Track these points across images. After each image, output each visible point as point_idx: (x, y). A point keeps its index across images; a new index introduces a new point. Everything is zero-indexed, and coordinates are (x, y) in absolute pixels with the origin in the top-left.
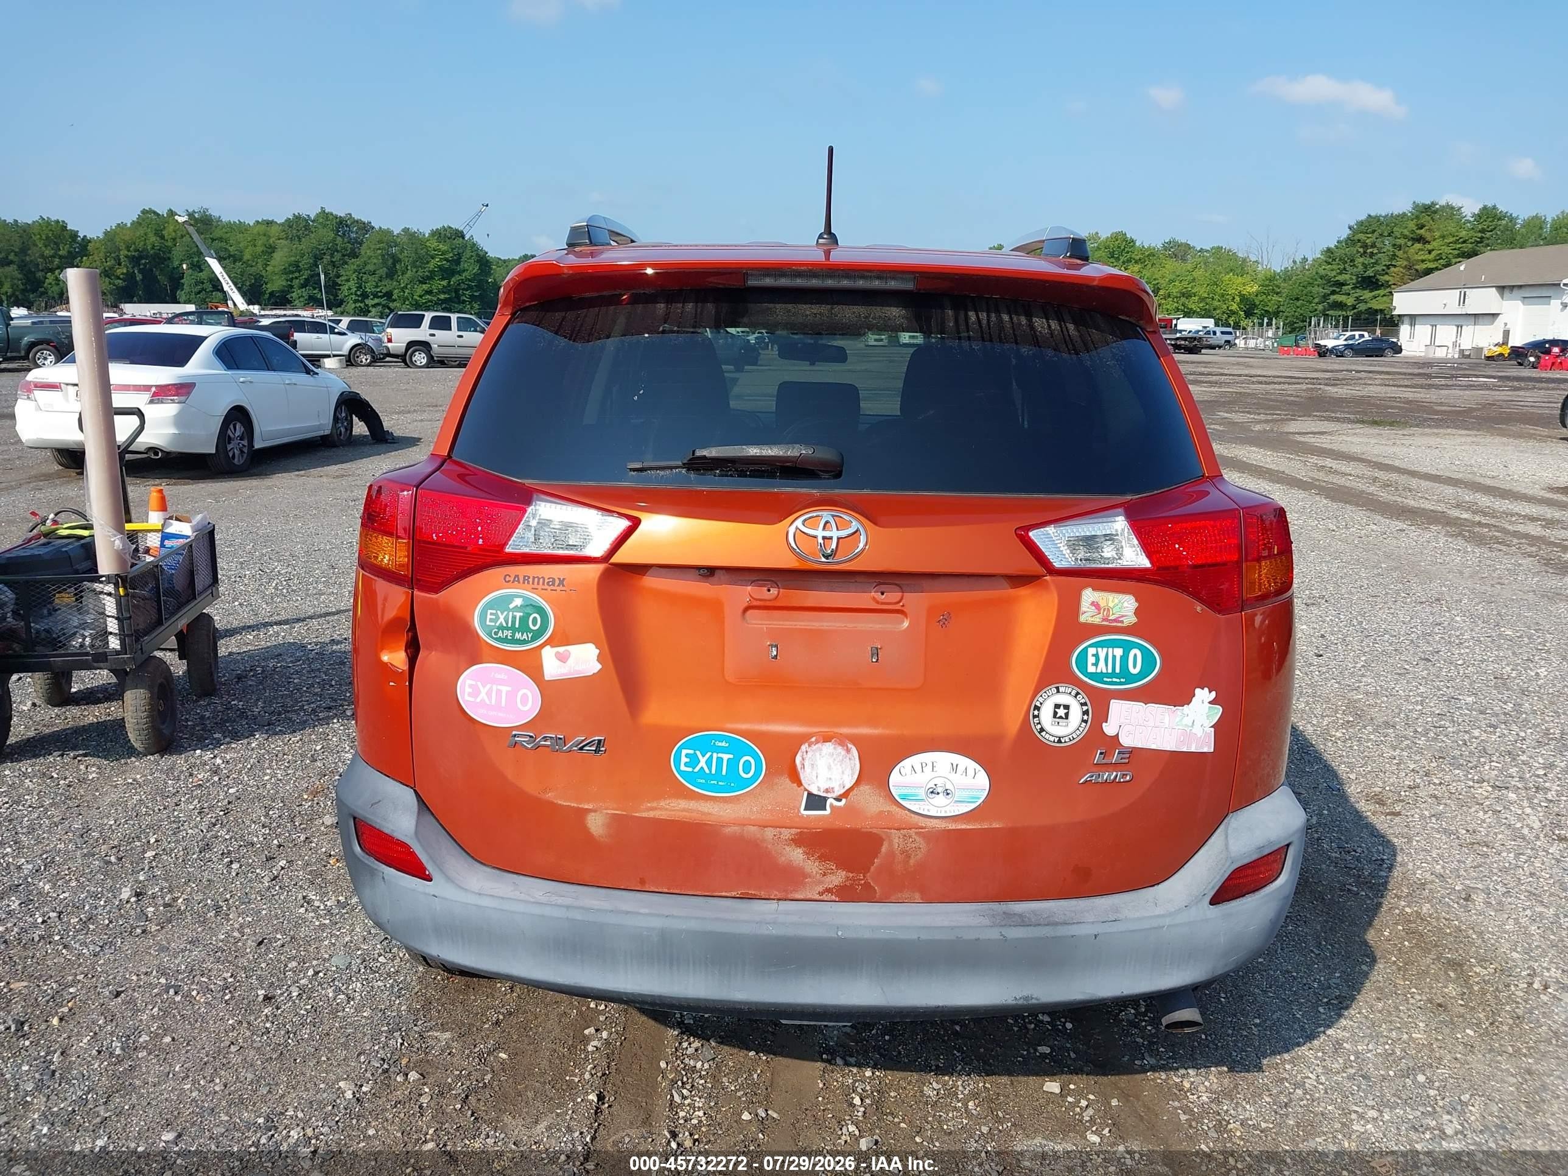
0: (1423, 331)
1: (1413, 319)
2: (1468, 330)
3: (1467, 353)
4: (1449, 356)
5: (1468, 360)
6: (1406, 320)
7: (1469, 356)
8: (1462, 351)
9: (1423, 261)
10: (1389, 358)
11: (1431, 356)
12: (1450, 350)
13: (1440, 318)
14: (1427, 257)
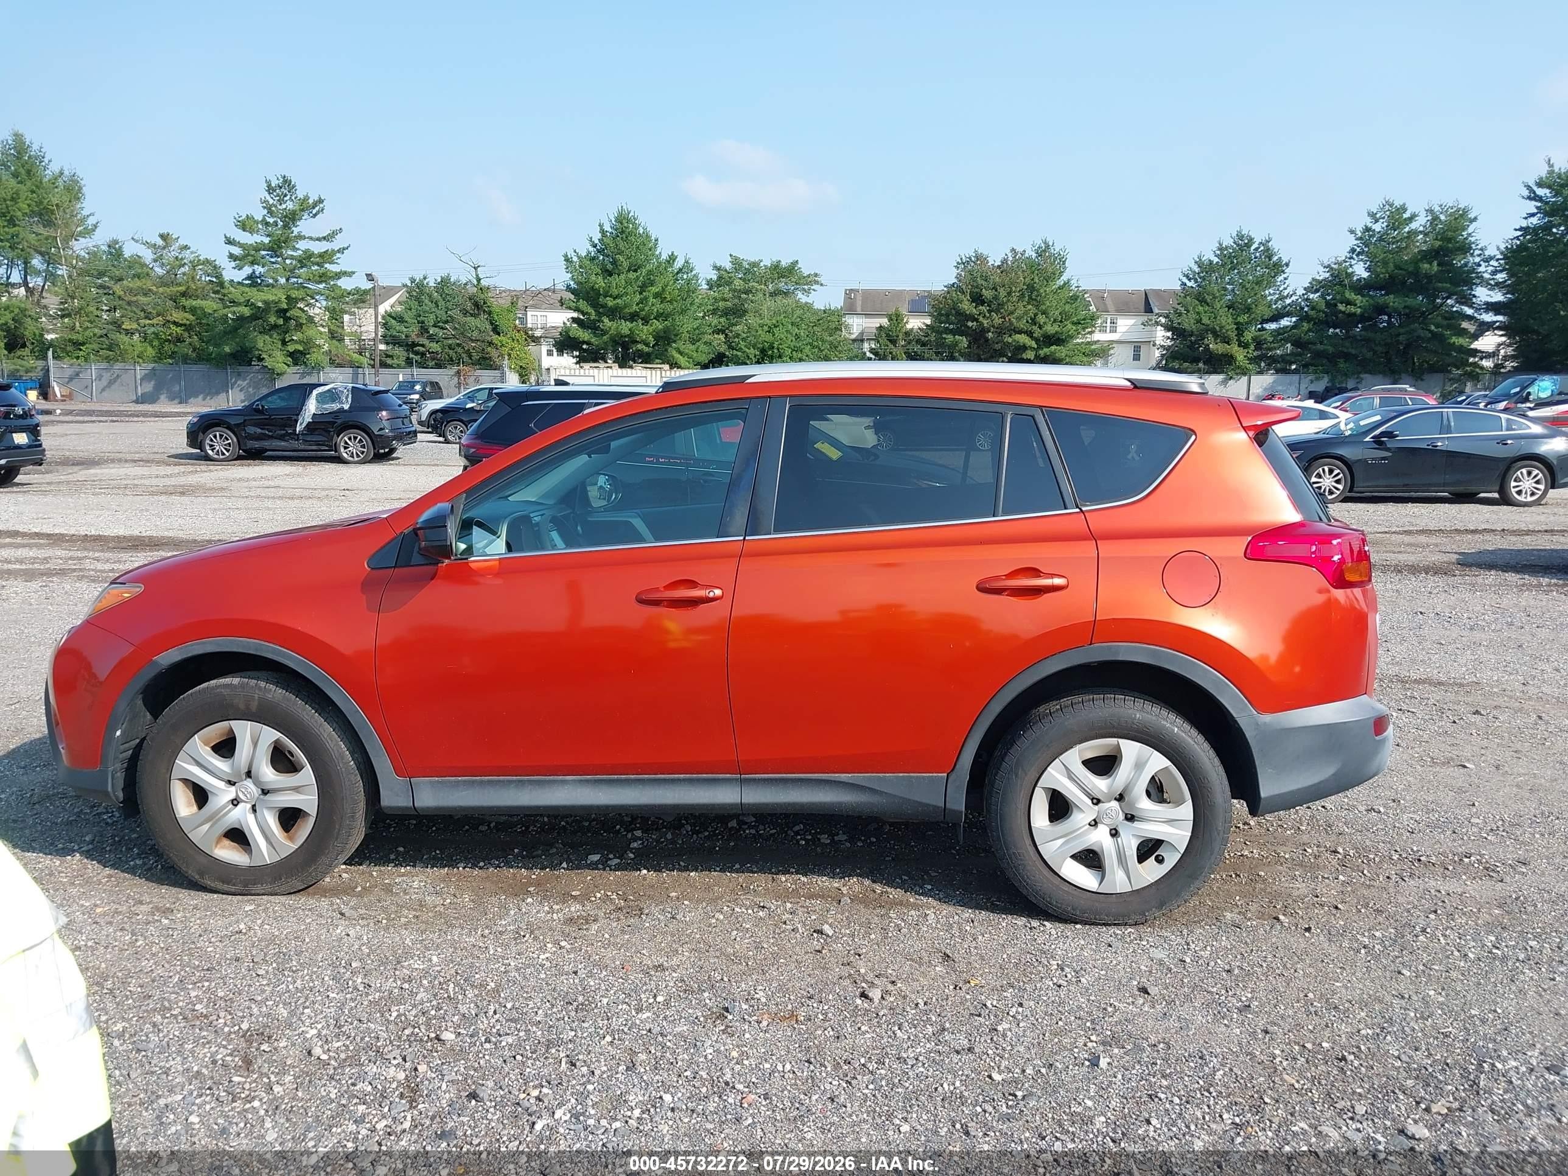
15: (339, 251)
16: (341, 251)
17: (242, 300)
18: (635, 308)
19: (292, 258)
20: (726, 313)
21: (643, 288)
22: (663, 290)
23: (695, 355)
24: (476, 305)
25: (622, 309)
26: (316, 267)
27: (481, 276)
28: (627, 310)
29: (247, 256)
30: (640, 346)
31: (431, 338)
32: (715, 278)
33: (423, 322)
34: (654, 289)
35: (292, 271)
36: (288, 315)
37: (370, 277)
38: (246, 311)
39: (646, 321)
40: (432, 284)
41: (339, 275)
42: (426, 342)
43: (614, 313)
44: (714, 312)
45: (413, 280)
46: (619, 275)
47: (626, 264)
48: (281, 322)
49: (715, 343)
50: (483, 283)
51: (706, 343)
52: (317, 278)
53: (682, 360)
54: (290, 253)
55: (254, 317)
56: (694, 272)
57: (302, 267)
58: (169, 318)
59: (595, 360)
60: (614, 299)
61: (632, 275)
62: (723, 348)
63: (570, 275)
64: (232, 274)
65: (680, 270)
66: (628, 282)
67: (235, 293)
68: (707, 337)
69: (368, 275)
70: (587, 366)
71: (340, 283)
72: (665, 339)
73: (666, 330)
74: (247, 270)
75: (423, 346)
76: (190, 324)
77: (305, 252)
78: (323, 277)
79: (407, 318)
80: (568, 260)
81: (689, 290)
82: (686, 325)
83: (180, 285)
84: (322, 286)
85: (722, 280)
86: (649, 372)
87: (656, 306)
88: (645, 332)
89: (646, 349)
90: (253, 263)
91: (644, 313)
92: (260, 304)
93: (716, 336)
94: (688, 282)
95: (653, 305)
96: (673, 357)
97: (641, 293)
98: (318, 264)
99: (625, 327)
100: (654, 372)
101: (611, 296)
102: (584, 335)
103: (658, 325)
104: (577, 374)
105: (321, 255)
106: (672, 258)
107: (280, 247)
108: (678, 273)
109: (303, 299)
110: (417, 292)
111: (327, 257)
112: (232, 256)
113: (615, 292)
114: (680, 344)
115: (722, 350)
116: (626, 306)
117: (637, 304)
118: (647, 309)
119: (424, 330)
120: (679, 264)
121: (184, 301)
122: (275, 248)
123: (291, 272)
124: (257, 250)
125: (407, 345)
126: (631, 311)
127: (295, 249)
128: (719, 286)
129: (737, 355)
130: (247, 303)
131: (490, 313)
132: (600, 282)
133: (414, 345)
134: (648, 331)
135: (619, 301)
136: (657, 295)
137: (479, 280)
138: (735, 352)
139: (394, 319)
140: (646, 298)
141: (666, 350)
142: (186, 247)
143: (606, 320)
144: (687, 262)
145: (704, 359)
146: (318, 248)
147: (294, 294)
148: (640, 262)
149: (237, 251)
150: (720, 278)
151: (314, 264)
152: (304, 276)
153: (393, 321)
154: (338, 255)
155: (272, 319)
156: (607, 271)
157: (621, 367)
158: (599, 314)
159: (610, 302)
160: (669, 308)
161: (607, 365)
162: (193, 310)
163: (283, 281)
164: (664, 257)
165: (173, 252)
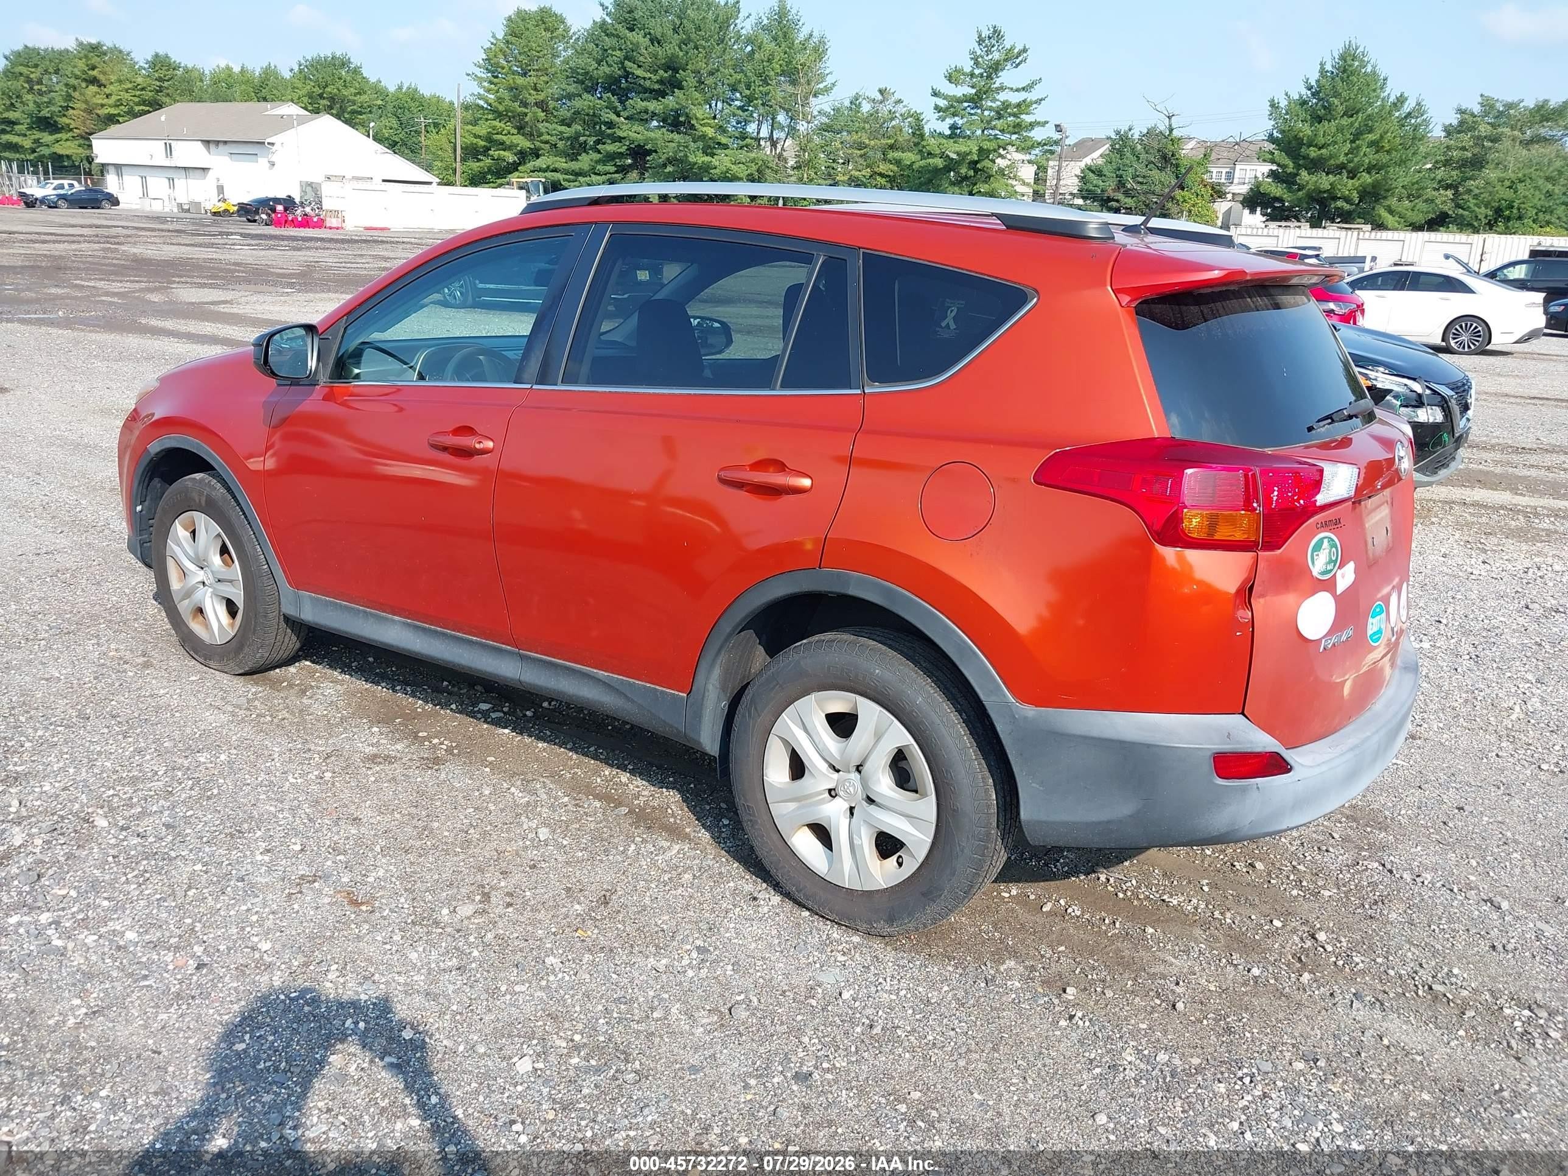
0: (132, 181)
1: (118, 167)
2: (180, 183)
3: (186, 207)
4: (167, 210)
5: (188, 215)
6: (111, 169)
7: (188, 211)
8: (180, 205)
9: (103, 106)
10: (108, 210)
11: (148, 209)
12: (167, 203)
13: (148, 169)
14: (106, 101)
15: (1036, 102)
16: (1039, 101)
17: (938, 152)
18: (1342, 159)
19: (991, 109)
20: (1463, 164)
21: (1357, 136)
22: (1382, 137)
23: (1409, 213)
24: (1164, 158)
25: (1326, 160)
26: (1012, 118)
27: (1174, 126)
28: (1332, 162)
29: (951, 109)
30: (1340, 203)
31: (1127, 194)
32: (1455, 122)
33: (1121, 177)
34: (1371, 137)
35: (989, 122)
36: (979, 166)
37: (1058, 128)
38: (939, 162)
39: (1352, 175)
40: (1136, 136)
41: (1032, 125)
42: (1120, 196)
43: (1315, 165)
44: (1447, 163)
45: (1118, 133)
46: (1330, 121)
47: (1341, 109)
48: (971, 173)
49: (1438, 201)
50: (1175, 133)
51: (1426, 201)
52: (1011, 129)
53: (1389, 219)
54: (989, 104)
55: (947, 169)
56: (1425, 117)
57: (999, 119)
58: (876, 170)
59: (1287, 219)
60: (1320, 149)
61: (1345, 121)
62: (1448, 208)
63: (1273, 123)
64: (935, 125)
65: (1409, 114)
66: (1340, 129)
67: (932, 143)
68: (1430, 193)
69: (1057, 126)
70: (1273, 225)
71: (1032, 134)
72: (1372, 195)
73: (1375, 185)
74: (949, 121)
75: (1118, 201)
76: (894, 176)
77: (1003, 103)
78: (1018, 128)
79: (1105, 172)
80: (1273, 105)
81: (1417, 137)
82: (1400, 178)
83: (889, 138)
84: (1014, 137)
85: (1465, 124)
86: (1344, 232)
87: (1367, 155)
88: (1348, 187)
89: (1347, 207)
90: (954, 115)
91: (1352, 165)
92: (954, 156)
93: (1442, 192)
94: (1416, 128)
95: (1365, 155)
96: (1380, 216)
97: (1353, 142)
98: (1015, 115)
99: (1324, 181)
100: (1350, 232)
101: (1316, 146)
102: (1276, 190)
103: (1367, 179)
104: (1260, 233)
105: (1019, 105)
106: (1401, 100)
107: (981, 99)
108: (1406, 117)
109: (995, 150)
110: (1121, 144)
111: (1023, 107)
112: (937, 108)
113: (1321, 140)
114: (1393, 201)
115: (1446, 209)
116: (1331, 157)
117: (1346, 155)
118: (1356, 160)
119: (1121, 184)
120: (1407, 107)
121: (891, 155)
122: (975, 101)
123: (987, 125)
124: (960, 101)
125: (1102, 200)
126: (1338, 162)
127: (994, 100)
128: (1459, 132)
129: (1462, 215)
130: (942, 155)
131: (1177, 166)
132: (1306, 130)
133: (1109, 200)
134: (1353, 185)
135: (1324, 151)
136: (1372, 144)
137: (1171, 130)
138: (1461, 211)
139: (1093, 172)
140: (1358, 147)
141: (1373, 208)
142: (900, 101)
143: (1304, 173)
144: (1418, 104)
145: (1420, 218)
146: (1015, 98)
147: (986, 145)
148: (1359, 106)
149: (942, 103)
150: (1462, 123)
151: (1010, 115)
152: (999, 127)
153: (1091, 175)
154: (1034, 106)
155: (963, 171)
156: (1318, 116)
157: (1312, 227)
158: (1298, 167)
159: (1313, 153)
160: (1384, 158)
161: (1298, 224)
162: (898, 162)
163: (979, 132)
164: (1392, 99)
165: (889, 106)
